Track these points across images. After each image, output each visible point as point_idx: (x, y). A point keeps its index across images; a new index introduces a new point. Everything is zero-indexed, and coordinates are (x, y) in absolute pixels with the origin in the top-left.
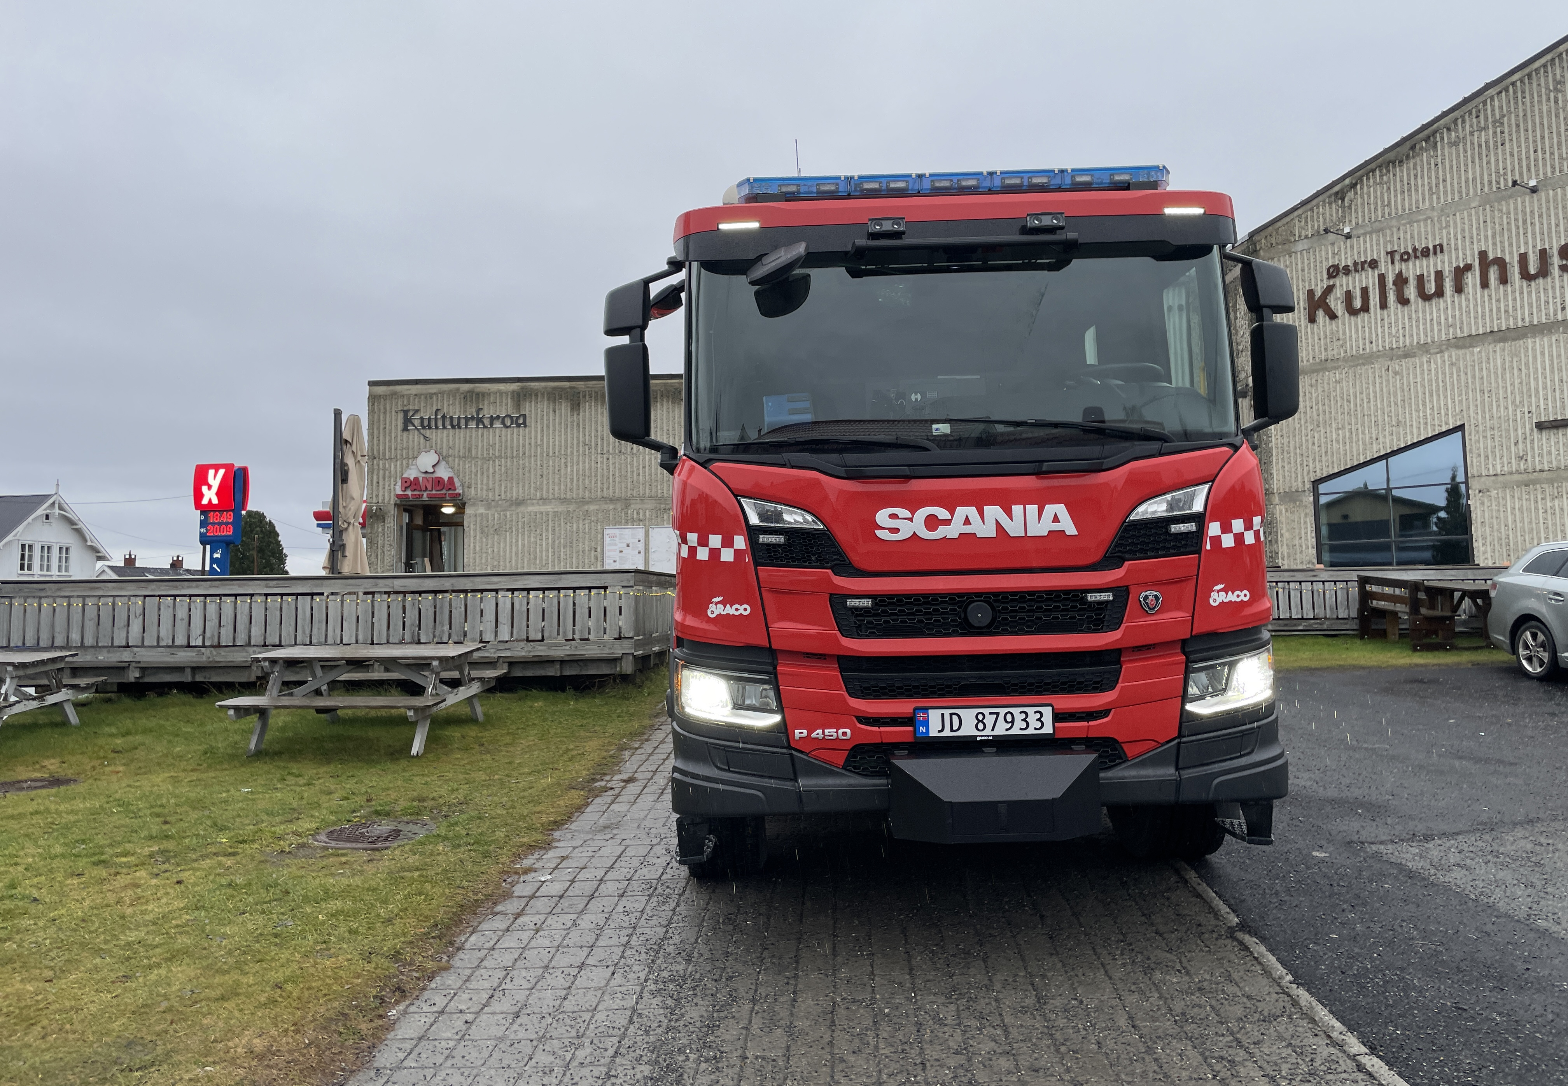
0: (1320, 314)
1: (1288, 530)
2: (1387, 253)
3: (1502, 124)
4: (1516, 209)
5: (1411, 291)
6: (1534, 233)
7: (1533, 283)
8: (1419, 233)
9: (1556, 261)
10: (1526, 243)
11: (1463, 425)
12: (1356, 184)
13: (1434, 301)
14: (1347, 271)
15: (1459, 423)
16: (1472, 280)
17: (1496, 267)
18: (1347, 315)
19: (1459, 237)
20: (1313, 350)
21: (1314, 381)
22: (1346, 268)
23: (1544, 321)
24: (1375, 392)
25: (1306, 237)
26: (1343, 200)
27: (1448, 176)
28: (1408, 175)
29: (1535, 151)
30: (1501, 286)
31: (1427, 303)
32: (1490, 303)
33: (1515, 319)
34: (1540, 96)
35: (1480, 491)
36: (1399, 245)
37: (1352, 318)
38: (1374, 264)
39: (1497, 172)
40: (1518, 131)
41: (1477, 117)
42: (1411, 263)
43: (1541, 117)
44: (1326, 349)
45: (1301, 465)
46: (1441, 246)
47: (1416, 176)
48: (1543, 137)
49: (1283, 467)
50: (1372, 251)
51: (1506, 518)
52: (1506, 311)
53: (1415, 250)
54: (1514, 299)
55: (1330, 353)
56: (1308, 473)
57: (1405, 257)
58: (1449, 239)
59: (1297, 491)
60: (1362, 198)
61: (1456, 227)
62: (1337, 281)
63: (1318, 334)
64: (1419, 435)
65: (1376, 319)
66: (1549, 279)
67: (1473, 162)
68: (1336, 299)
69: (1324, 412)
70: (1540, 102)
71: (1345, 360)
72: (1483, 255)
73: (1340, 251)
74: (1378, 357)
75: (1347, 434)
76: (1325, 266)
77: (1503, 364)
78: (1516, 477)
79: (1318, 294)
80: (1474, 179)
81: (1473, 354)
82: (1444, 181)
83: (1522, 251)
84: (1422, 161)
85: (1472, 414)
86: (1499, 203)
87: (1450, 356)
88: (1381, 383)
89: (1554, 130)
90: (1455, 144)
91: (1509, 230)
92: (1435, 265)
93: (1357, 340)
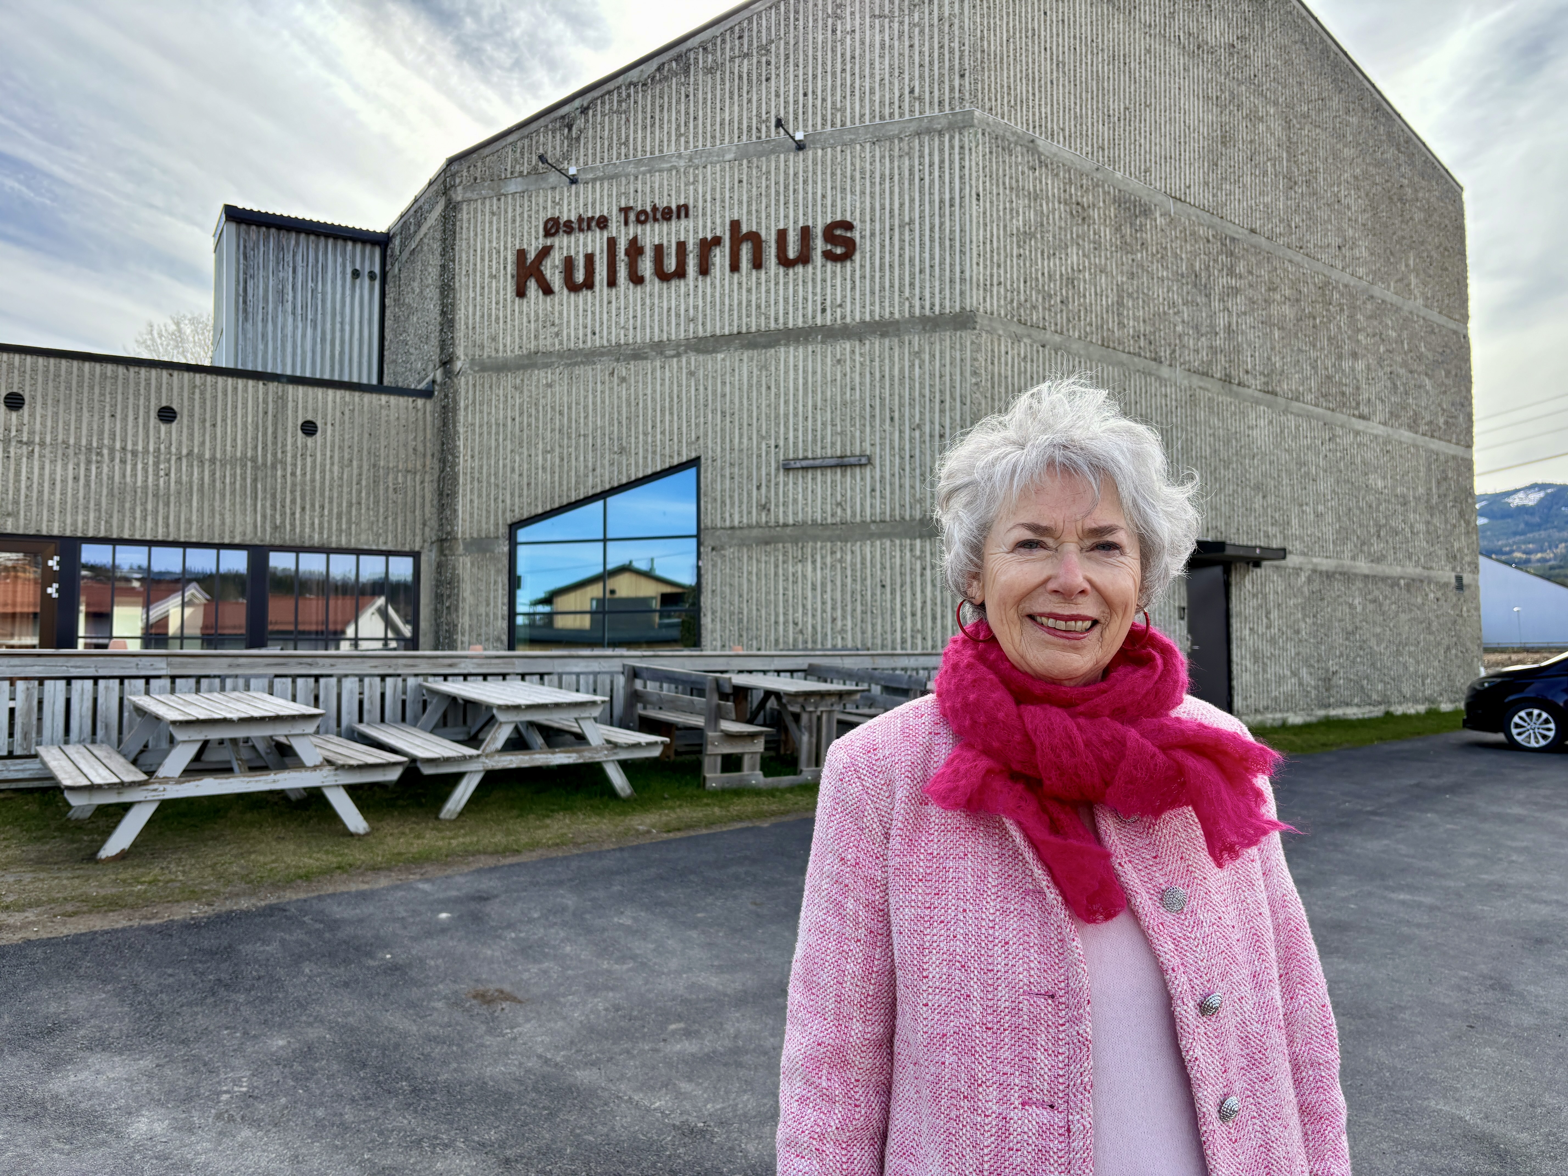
0: (532, 285)
1: (472, 593)
2: (621, 210)
3: (768, 51)
4: (777, 168)
5: (646, 266)
6: (796, 205)
7: (791, 272)
8: (661, 186)
9: (819, 245)
10: (786, 217)
11: (698, 459)
12: (588, 108)
13: (673, 283)
14: (569, 228)
15: (693, 455)
16: (720, 258)
17: (750, 245)
18: (565, 291)
19: (709, 198)
20: (521, 337)
21: (518, 381)
22: (568, 224)
23: (800, 324)
24: (594, 404)
25: (521, 174)
26: (570, 130)
27: (701, 113)
28: (653, 104)
29: (805, 95)
30: (754, 272)
31: (665, 285)
32: (740, 294)
33: (767, 318)
34: (815, 21)
35: (713, 549)
36: (636, 201)
37: (572, 295)
38: (603, 223)
39: (759, 115)
40: (787, 63)
41: (740, 37)
42: (648, 227)
43: (815, 49)
44: (536, 337)
45: (496, 499)
46: (686, 207)
47: (662, 107)
48: (815, 77)
49: (471, 501)
50: (602, 204)
51: (740, 585)
52: (758, 307)
53: (655, 209)
54: (768, 291)
55: (541, 342)
56: (504, 512)
57: (642, 218)
58: (696, 200)
59: (487, 537)
60: (594, 128)
61: (705, 183)
62: (556, 241)
63: (528, 314)
64: (645, 466)
65: (601, 300)
66: (810, 268)
67: (731, 98)
68: (554, 267)
69: (529, 425)
70: (815, 27)
71: (561, 355)
72: (735, 225)
73: (561, 199)
74: (602, 354)
75: (557, 460)
76: (543, 217)
77: (750, 378)
78: (755, 532)
79: (532, 256)
80: (731, 121)
81: (715, 361)
82: (695, 118)
83: (781, 227)
84: (670, 87)
85: (710, 445)
86: (759, 157)
87: (688, 363)
88: (602, 392)
89: (829, 69)
90: (710, 71)
91: (768, 196)
92: (678, 232)
93: (577, 329)
